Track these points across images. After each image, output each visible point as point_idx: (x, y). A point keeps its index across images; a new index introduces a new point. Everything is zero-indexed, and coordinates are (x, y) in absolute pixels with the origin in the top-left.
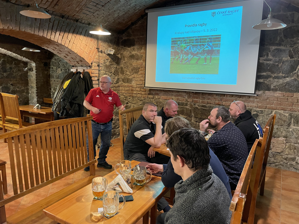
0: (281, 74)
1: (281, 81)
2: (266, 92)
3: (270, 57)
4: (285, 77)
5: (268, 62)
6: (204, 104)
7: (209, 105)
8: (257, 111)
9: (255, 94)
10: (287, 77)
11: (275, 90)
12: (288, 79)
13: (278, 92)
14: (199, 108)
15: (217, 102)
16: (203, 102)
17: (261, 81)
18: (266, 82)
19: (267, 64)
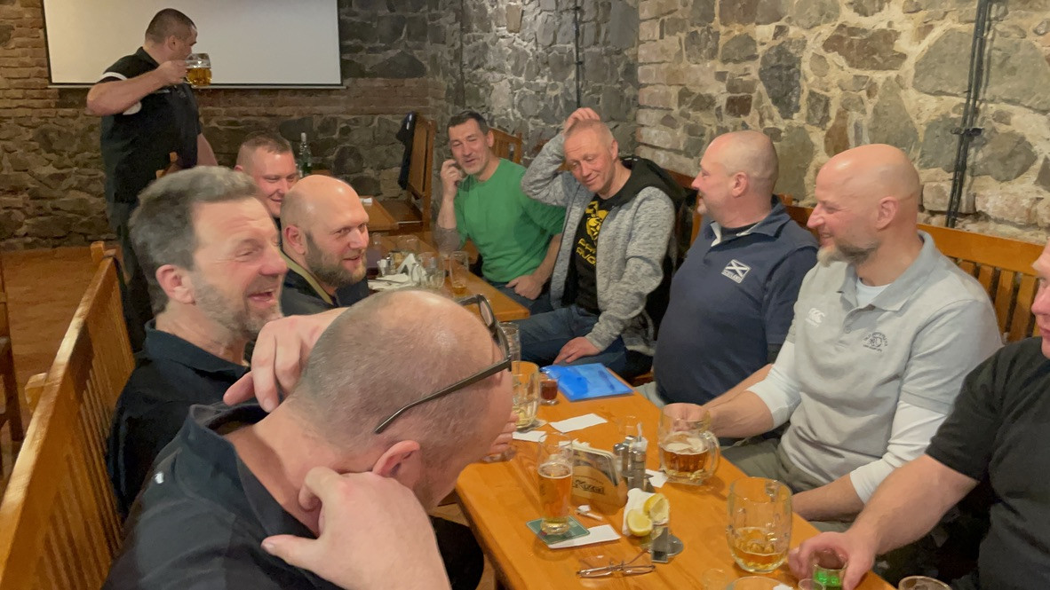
0: (378, 44)
1: (381, 57)
2: (360, 79)
3: (355, 8)
4: (386, 49)
5: (354, 19)
6: (233, 119)
7: (243, 119)
8: (347, 121)
9: (342, 85)
10: (390, 49)
11: (373, 75)
12: (392, 53)
13: (379, 79)
14: (221, 128)
15: (263, 110)
16: (228, 114)
17: (347, 57)
18: (355, 60)
19: (352, 23)
